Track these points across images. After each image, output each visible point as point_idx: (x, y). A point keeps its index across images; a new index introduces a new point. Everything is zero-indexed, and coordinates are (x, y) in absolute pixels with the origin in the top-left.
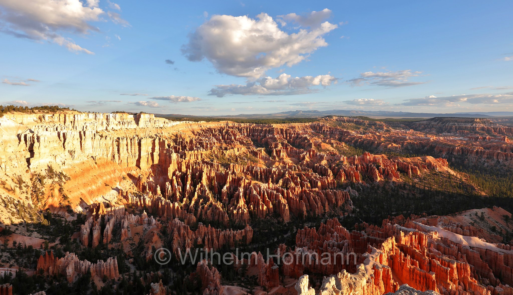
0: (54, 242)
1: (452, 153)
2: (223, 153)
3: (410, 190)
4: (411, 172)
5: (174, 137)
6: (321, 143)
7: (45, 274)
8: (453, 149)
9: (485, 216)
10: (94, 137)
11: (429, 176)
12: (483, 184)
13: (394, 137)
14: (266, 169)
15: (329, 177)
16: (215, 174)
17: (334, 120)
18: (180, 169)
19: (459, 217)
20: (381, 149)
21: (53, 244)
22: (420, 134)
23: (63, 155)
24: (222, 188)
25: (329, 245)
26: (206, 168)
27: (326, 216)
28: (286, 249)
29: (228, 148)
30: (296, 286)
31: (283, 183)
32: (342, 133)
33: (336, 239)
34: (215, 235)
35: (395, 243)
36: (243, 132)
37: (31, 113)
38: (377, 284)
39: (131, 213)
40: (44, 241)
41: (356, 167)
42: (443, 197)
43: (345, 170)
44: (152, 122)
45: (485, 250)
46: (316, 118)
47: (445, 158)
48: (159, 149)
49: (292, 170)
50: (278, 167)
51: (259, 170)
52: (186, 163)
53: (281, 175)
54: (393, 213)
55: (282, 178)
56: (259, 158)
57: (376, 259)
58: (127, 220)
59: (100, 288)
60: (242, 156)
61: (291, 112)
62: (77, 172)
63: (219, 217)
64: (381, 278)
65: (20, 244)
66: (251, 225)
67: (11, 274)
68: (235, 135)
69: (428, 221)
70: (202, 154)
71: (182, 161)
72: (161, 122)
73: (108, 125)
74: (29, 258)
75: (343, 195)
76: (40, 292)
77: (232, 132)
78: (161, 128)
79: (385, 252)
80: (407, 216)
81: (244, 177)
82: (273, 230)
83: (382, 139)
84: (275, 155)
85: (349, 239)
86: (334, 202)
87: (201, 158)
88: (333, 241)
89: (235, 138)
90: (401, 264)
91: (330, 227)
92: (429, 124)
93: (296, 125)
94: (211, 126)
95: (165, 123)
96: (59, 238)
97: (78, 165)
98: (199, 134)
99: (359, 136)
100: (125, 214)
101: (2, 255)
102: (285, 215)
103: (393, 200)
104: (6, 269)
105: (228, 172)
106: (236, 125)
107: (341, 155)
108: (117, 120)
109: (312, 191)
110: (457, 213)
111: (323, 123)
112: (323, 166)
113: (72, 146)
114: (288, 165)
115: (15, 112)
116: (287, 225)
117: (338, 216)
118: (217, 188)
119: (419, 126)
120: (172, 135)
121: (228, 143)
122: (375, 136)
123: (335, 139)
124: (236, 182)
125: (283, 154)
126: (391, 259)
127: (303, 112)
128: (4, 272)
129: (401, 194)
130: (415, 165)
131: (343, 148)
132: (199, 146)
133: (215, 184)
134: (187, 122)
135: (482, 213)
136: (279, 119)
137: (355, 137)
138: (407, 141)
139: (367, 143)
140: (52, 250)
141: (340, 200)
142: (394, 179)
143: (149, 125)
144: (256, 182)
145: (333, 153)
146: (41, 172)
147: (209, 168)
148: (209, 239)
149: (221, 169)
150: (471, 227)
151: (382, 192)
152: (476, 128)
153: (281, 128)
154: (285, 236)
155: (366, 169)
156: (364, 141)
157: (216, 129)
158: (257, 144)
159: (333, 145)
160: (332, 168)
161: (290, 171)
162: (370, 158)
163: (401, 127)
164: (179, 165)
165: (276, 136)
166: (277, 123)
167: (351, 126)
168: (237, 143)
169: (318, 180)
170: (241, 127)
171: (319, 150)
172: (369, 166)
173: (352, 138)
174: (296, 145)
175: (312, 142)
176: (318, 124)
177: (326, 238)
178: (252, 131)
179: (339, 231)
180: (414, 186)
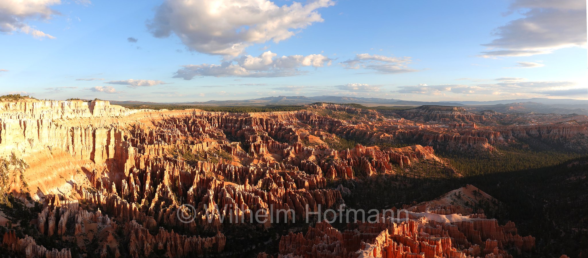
1: (436, 141)
2: (189, 148)
3: (401, 181)
4: (402, 163)
5: (131, 128)
6: (309, 135)
8: (438, 137)
9: (461, 195)
11: (418, 164)
12: (459, 167)
13: (386, 126)
14: (243, 168)
15: (318, 175)
16: (179, 173)
17: (323, 107)
18: (138, 165)
19: (443, 200)
20: (374, 140)
22: (410, 122)
23: (23, 143)
24: (188, 189)
25: (318, 249)
26: (168, 165)
28: (267, 257)
29: (195, 142)
31: (263, 185)
32: (332, 124)
33: (326, 242)
34: (179, 241)
36: (214, 123)
39: (85, 210)
41: (348, 161)
42: (430, 183)
43: (335, 166)
44: (108, 110)
46: (303, 106)
47: (431, 146)
48: (115, 141)
49: (274, 168)
50: (257, 165)
51: (234, 169)
52: (144, 159)
53: (261, 175)
54: (386, 206)
55: (262, 178)
56: (234, 154)
57: (370, 254)
58: (81, 216)
60: (212, 152)
61: (272, 97)
62: (35, 161)
66: (223, 233)
68: (203, 127)
69: (417, 208)
70: (163, 149)
71: (141, 157)
72: (117, 110)
73: (63, 114)
75: (334, 194)
77: (200, 122)
78: (117, 117)
79: (379, 245)
81: (215, 178)
82: (251, 237)
83: (375, 129)
84: (253, 151)
85: (341, 240)
86: (324, 204)
87: (163, 153)
88: (324, 244)
89: (204, 130)
91: (319, 230)
92: (418, 112)
93: (279, 113)
94: (175, 115)
95: (122, 111)
96: (20, 221)
97: (36, 154)
98: (161, 125)
99: (351, 126)
100: (79, 209)
103: (386, 193)
105: (195, 172)
106: (205, 113)
107: (331, 149)
108: (71, 108)
109: (298, 192)
110: (441, 197)
111: (310, 112)
112: (311, 162)
113: (31, 135)
114: (269, 163)
116: (268, 231)
118: (182, 190)
119: (409, 115)
120: (129, 126)
121: (195, 136)
122: (368, 126)
123: (324, 130)
124: (205, 184)
125: (263, 149)
126: (385, 251)
127: (287, 97)
129: (394, 186)
130: (405, 155)
131: (333, 140)
132: (160, 139)
133: (179, 185)
134: (147, 110)
135: (459, 192)
136: (258, 107)
137: (347, 127)
138: (398, 131)
139: (359, 134)
141: (331, 200)
142: (386, 171)
143: (104, 113)
144: (230, 183)
145: (323, 146)
146: (6, 157)
147: (173, 166)
148: (171, 245)
149: (186, 168)
150: (452, 206)
151: (375, 187)
153: (261, 117)
154: (266, 243)
155: (358, 163)
156: (356, 132)
157: (181, 119)
158: (231, 137)
159: (322, 137)
160: (322, 164)
161: (272, 169)
162: (363, 151)
163: (392, 116)
164: (137, 160)
165: (254, 128)
166: (256, 112)
167: (342, 115)
168: (206, 136)
169: (305, 179)
170: (211, 116)
171: (307, 144)
172: (361, 159)
173: (343, 129)
174: (278, 138)
175: (297, 135)
176: (305, 113)
177: (315, 242)
178: (225, 121)
179: (330, 232)
180: (405, 177)
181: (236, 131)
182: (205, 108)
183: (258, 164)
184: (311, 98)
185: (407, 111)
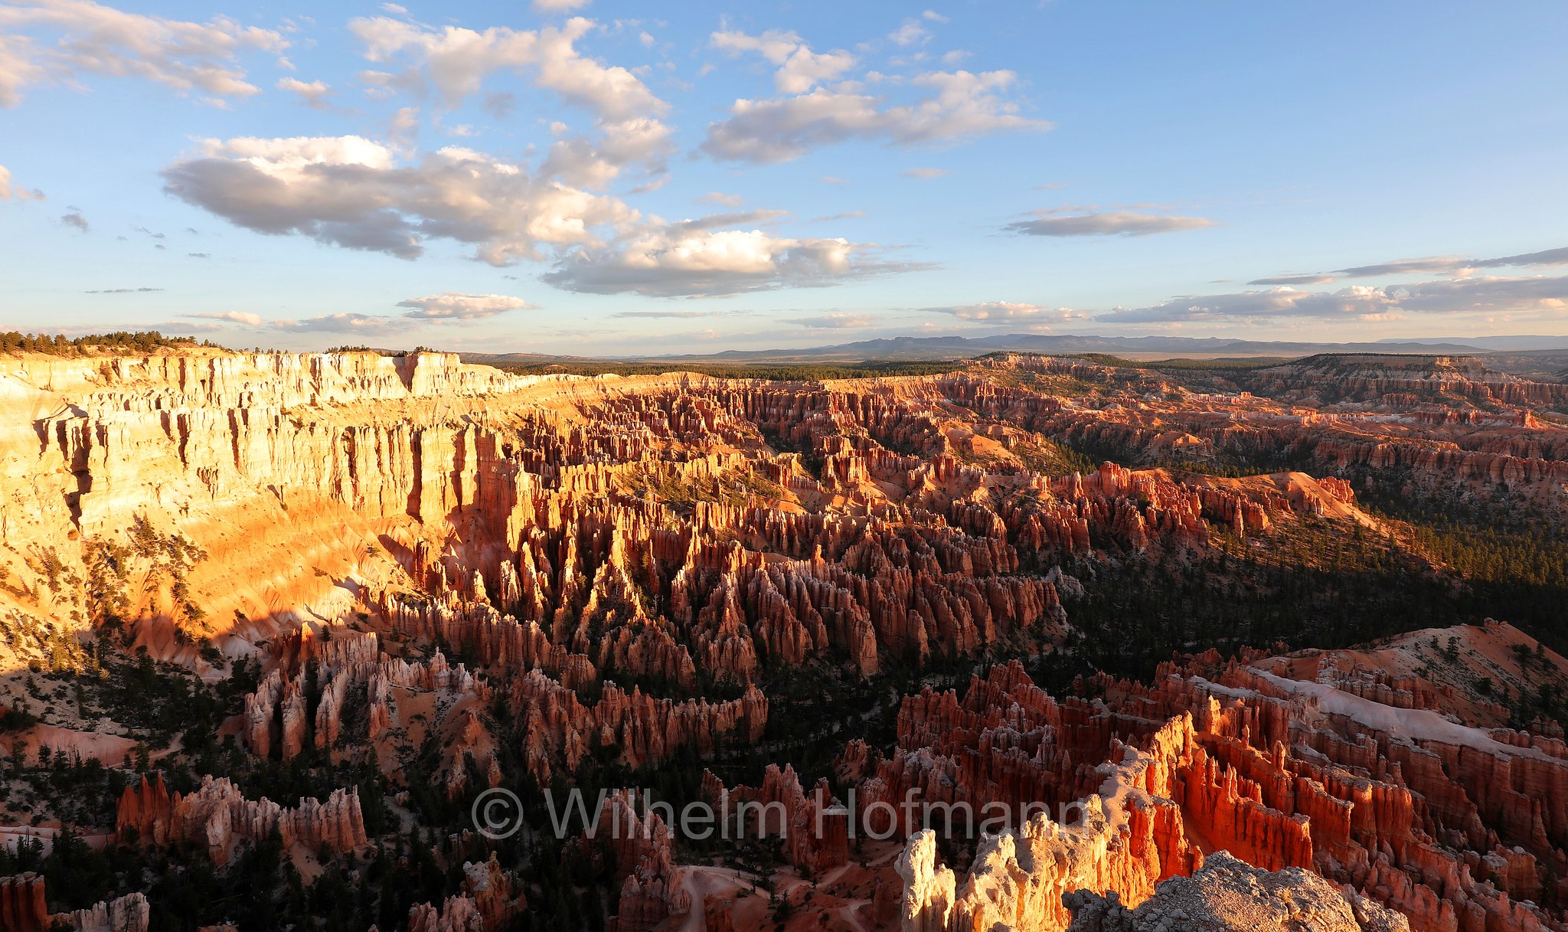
0: (166, 746)
1: (1364, 463)
2: (672, 469)
3: (1238, 574)
4: (1242, 522)
5: (521, 425)
6: (972, 436)
7: (143, 842)
8: (1370, 451)
9: (1460, 650)
10: (274, 428)
11: (1295, 530)
12: (1455, 555)
13: (1193, 415)
14: (806, 517)
15: (996, 537)
16: (649, 534)
17: (1010, 364)
18: (542, 521)
19: (1384, 653)
20: (1154, 453)
21: (163, 754)
22: (1270, 405)
23: (180, 484)
24: (673, 575)
25: (996, 741)
26: (621, 515)
27: (988, 655)
28: (869, 755)
29: (689, 454)
30: (897, 863)
31: (857, 559)
32: (1034, 406)
33: (1016, 724)
34: (652, 718)
35: (1192, 731)
36: (735, 407)
37: (74, 356)
38: (1138, 852)
39: (396, 657)
40: (133, 743)
41: (1079, 506)
42: (1336, 594)
43: (1043, 518)
44: (455, 377)
45: (1458, 749)
46: (957, 361)
47: (1343, 477)
48: (478, 460)
49: (884, 519)
50: (841, 510)
51: (785, 521)
52: (560, 501)
53: (851, 535)
54: (1188, 644)
55: (855, 542)
56: (784, 483)
57: (1137, 780)
58: (385, 678)
59: (312, 880)
60: (732, 477)
61: (878, 341)
62: (227, 536)
63: (664, 664)
64: (1151, 835)
65: (61, 754)
66: (761, 686)
67: (37, 844)
68: (709, 416)
69: (1290, 665)
70: (608, 475)
71: (549, 496)
72: (480, 378)
73: (317, 390)
74: (91, 795)
75: (1038, 591)
76: (130, 896)
77: (699, 405)
78: (482, 396)
79: (1164, 758)
80: (1230, 652)
81: (739, 543)
82: (829, 698)
83: (1157, 423)
84: (833, 474)
85: (1056, 723)
86: (1010, 615)
87: (608, 486)
88: (1010, 729)
89: (710, 426)
90: (1209, 793)
91: (998, 687)
92: (1298, 377)
93: (895, 381)
94: (636, 388)
95: (495, 381)
96: (180, 735)
97: (228, 513)
98: (600, 415)
99: (1088, 414)
100: (379, 659)
101: (9, 789)
102: (865, 654)
103: (1187, 604)
104: (23, 828)
105: (690, 529)
106: (713, 383)
107: (1031, 473)
108: (344, 374)
109: (943, 582)
110: (1376, 641)
111: (976, 376)
112: (977, 504)
113: (207, 456)
114: (873, 505)
115: (25, 354)
116: (871, 684)
117: (1024, 655)
118: (657, 577)
119: (1269, 382)
120: (517, 419)
121: (689, 440)
122: (1135, 413)
123: (1013, 423)
124: (715, 558)
125: (857, 471)
126: (1182, 782)
127: (916, 340)
128: (15, 837)
129: (1213, 588)
130: (1253, 500)
131: (1038, 449)
132: (598, 450)
133: (650, 565)
134: (562, 376)
135: (1452, 640)
136: (842, 366)
137: (1075, 416)
138: (1230, 429)
139: (1110, 434)
140: (160, 772)
141: (1030, 606)
142: (1191, 543)
143: (445, 386)
144: (776, 556)
145: (1009, 464)
146: (114, 536)
147: (633, 516)
148: (634, 728)
149: (667, 520)
150: (1420, 682)
151: (1155, 582)
152: (1439, 385)
153: (851, 392)
154: (865, 717)
155: (1108, 514)
156: (1101, 430)
157: (652, 397)
158: (778, 441)
159: (1007, 440)
160: (1006, 511)
161: (878, 520)
162: (1120, 480)
163: (1213, 386)
164: (541, 507)
165: (833, 417)
166: (838, 378)
167: (1063, 384)
168: (716, 438)
169: (962, 546)
170: (728, 390)
171: (967, 459)
172: (1117, 503)
173: (1064, 421)
174: (894, 442)
175: (943, 434)
176: (961, 380)
177: (988, 721)
178: (762, 402)
179: (1028, 698)
180: (1250, 563)
181: (790, 427)
182: (710, 370)
183: (845, 508)
184: (977, 342)
185: (1260, 371)
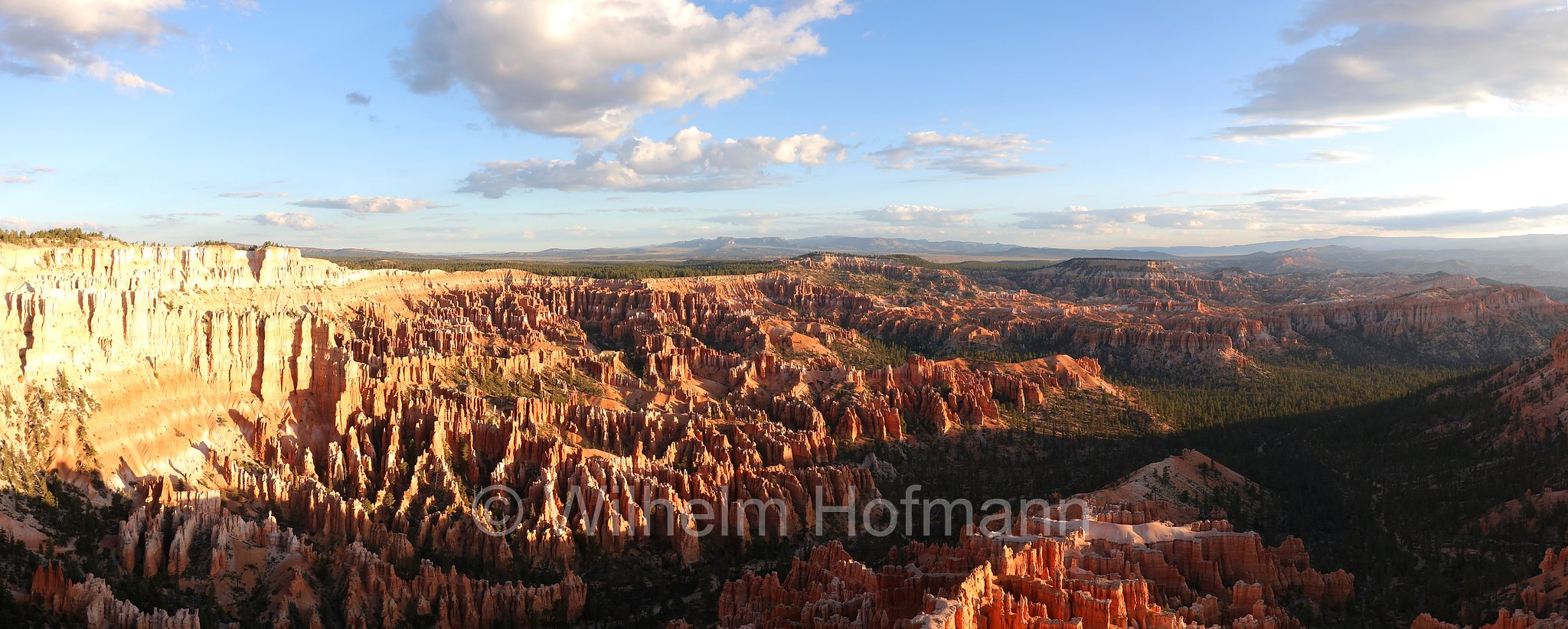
1: (1107, 343)
2: (495, 364)
3: (1022, 443)
4: (1023, 400)
5: (352, 317)
6: (791, 334)
8: (1110, 334)
9: (1170, 475)
11: (1063, 403)
12: (1165, 408)
13: (984, 310)
14: (628, 415)
15: (816, 430)
16: (470, 427)
17: (826, 265)
18: (368, 408)
20: (953, 345)
22: (1042, 300)
23: (87, 349)
24: (493, 466)
25: (818, 612)
26: (443, 407)
27: (808, 537)
29: (511, 350)
31: (679, 456)
32: (850, 304)
33: (837, 596)
34: (468, 595)
36: (558, 304)
37: (30, 246)
39: (235, 514)
41: (891, 397)
42: (1092, 449)
43: (858, 410)
44: (296, 270)
46: (776, 261)
47: (1095, 357)
48: (313, 347)
49: (706, 416)
50: (663, 408)
51: (606, 419)
52: (385, 391)
53: (673, 433)
55: (676, 439)
56: (606, 381)
58: (226, 529)
60: (553, 375)
61: (701, 241)
62: (114, 394)
63: (481, 551)
66: (580, 574)
68: (532, 313)
70: (432, 368)
71: (376, 386)
72: (318, 271)
73: (186, 278)
75: (855, 477)
77: (523, 302)
78: (319, 288)
79: (970, 602)
81: (560, 439)
82: (650, 585)
83: (956, 318)
84: (655, 372)
85: (874, 591)
87: (431, 378)
88: (831, 601)
89: (532, 323)
91: (818, 566)
92: (1061, 276)
93: (717, 280)
94: (460, 284)
95: (330, 274)
97: (118, 375)
98: (426, 309)
99: (897, 311)
100: (222, 514)
102: (686, 544)
105: (510, 424)
106: (536, 281)
107: (847, 368)
108: (207, 264)
109: (766, 475)
111: (795, 276)
112: (797, 400)
113: (105, 328)
114: (695, 402)
116: (692, 571)
118: (477, 470)
119: (1040, 282)
120: (349, 311)
121: (512, 336)
122: (938, 310)
123: (830, 320)
124: (536, 453)
125: (679, 369)
127: (738, 241)
129: (1004, 457)
130: (1031, 381)
131: (852, 345)
133: (470, 455)
134: (392, 271)
135: (1165, 469)
136: (665, 265)
137: (886, 313)
138: (1013, 321)
139: (917, 330)
142: (985, 421)
143: (288, 278)
144: (597, 452)
145: (826, 361)
146: (44, 383)
147: (455, 409)
148: (450, 604)
149: (488, 414)
151: (957, 458)
152: (1149, 282)
153: (673, 290)
154: (686, 601)
155: (915, 402)
156: (909, 325)
157: (476, 293)
158: (600, 339)
159: (824, 337)
160: (824, 405)
161: (700, 418)
162: (925, 371)
163: (999, 284)
164: (367, 395)
165: (655, 316)
166: (661, 277)
167: (875, 284)
168: (538, 335)
169: (783, 441)
170: (551, 287)
171: (787, 356)
172: (923, 392)
173: (876, 318)
174: (716, 341)
175: (764, 332)
176: (781, 279)
177: (810, 597)
178: (585, 300)
179: (847, 572)
180: (1031, 433)
181: (612, 325)
182: (535, 268)
183: (667, 406)
184: (796, 243)
185: (1034, 272)
